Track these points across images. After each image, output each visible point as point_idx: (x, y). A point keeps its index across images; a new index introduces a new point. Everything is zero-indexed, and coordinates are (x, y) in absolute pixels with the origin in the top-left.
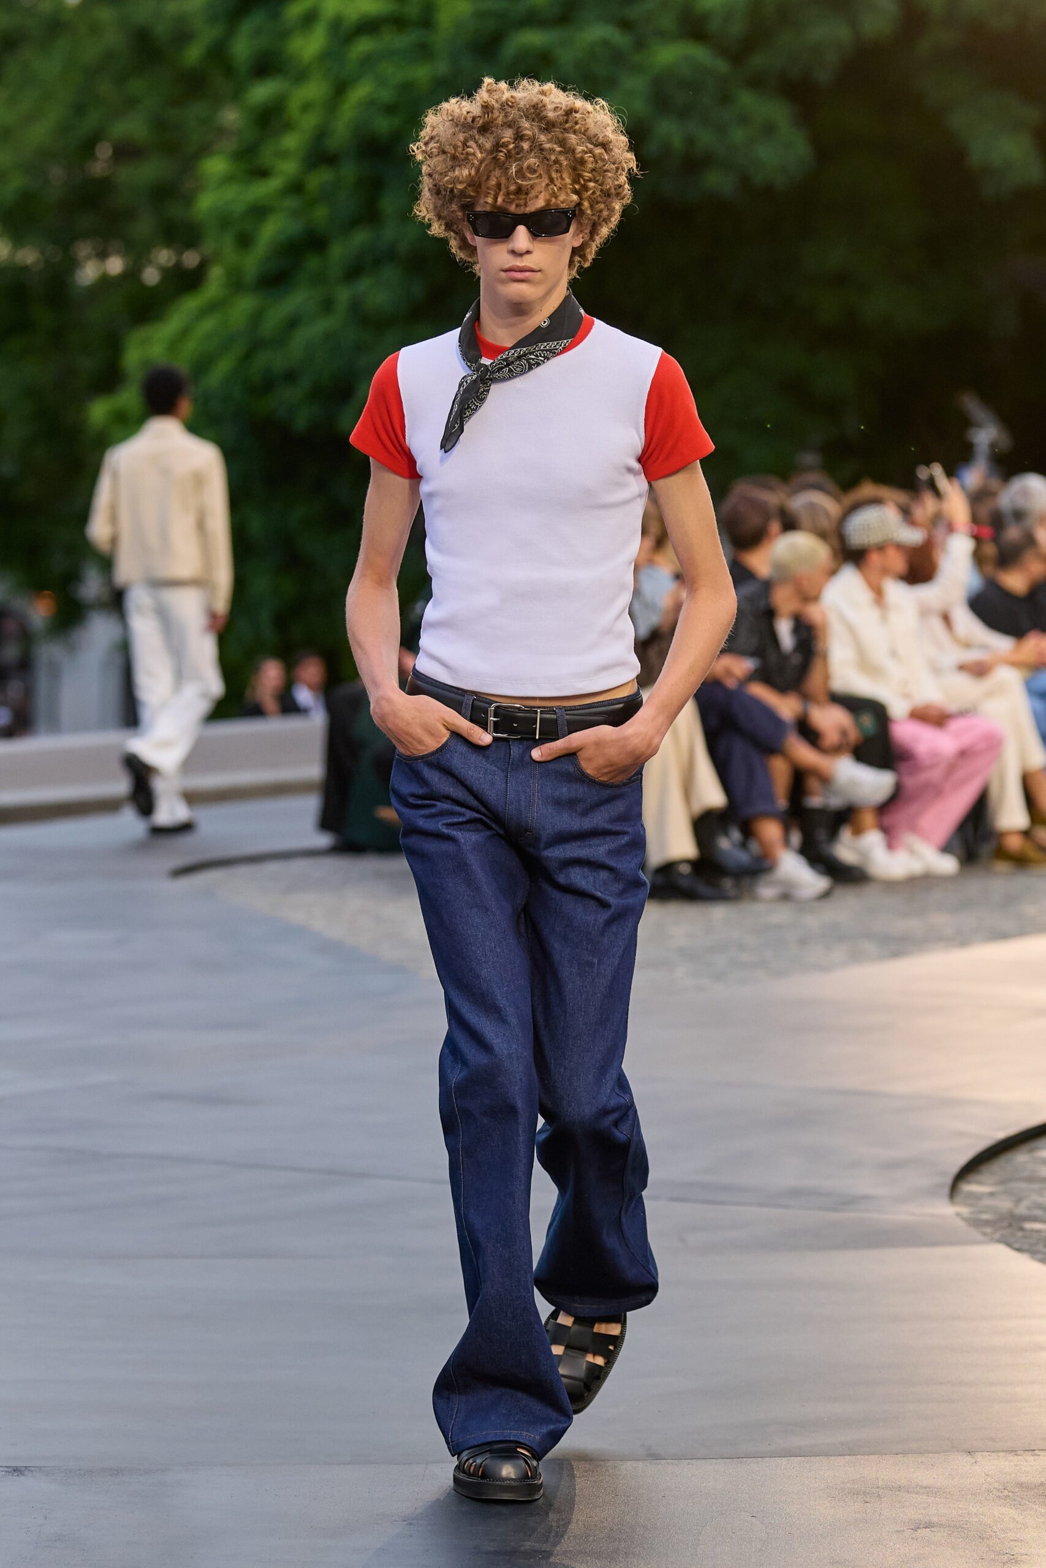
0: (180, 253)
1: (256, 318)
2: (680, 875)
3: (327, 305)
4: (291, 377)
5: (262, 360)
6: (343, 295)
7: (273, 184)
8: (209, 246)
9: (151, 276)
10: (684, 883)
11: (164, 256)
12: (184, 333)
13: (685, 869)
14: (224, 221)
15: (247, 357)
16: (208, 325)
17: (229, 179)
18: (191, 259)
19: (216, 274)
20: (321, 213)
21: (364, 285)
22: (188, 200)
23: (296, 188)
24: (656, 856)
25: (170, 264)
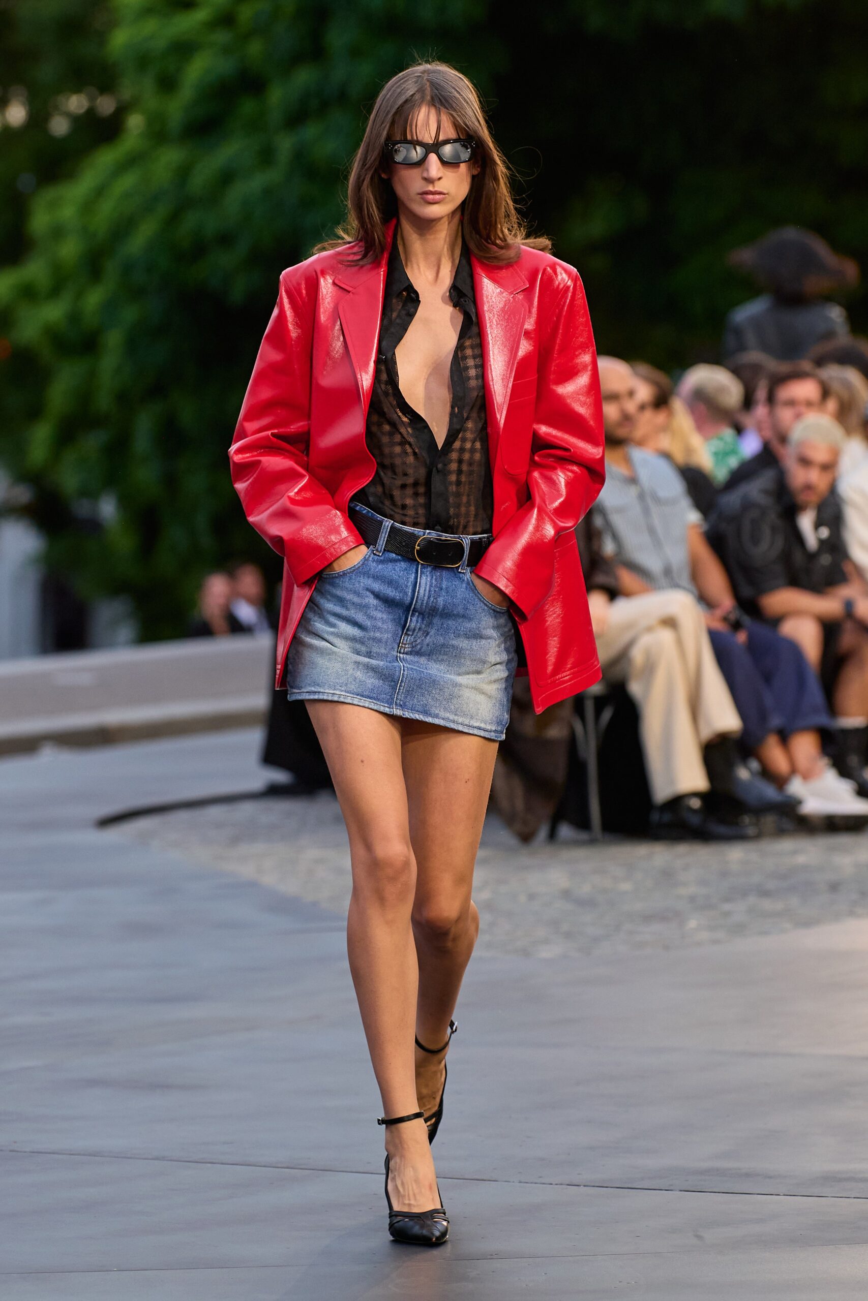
0: (92, 99)
1: (183, 173)
2: (690, 809)
3: (266, 156)
4: (225, 240)
5: (191, 221)
6: (285, 144)
7: (200, 15)
8: (127, 91)
9: (59, 126)
10: (695, 820)
11: (76, 103)
12: (100, 192)
13: (696, 803)
14: (143, 60)
15: (174, 218)
16: (128, 181)
17: (147, 12)
18: (106, 105)
19: (135, 122)
20: (255, 48)
21: (311, 131)
22: (102, 37)
23: (226, 20)
24: (662, 791)
25: (82, 111)
